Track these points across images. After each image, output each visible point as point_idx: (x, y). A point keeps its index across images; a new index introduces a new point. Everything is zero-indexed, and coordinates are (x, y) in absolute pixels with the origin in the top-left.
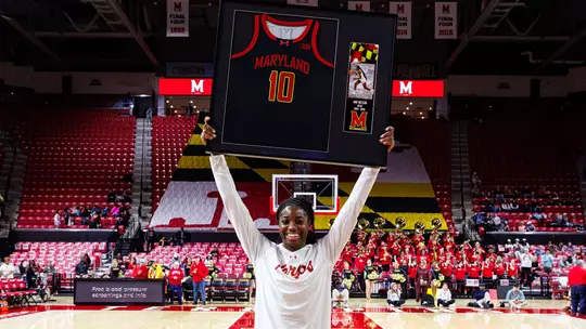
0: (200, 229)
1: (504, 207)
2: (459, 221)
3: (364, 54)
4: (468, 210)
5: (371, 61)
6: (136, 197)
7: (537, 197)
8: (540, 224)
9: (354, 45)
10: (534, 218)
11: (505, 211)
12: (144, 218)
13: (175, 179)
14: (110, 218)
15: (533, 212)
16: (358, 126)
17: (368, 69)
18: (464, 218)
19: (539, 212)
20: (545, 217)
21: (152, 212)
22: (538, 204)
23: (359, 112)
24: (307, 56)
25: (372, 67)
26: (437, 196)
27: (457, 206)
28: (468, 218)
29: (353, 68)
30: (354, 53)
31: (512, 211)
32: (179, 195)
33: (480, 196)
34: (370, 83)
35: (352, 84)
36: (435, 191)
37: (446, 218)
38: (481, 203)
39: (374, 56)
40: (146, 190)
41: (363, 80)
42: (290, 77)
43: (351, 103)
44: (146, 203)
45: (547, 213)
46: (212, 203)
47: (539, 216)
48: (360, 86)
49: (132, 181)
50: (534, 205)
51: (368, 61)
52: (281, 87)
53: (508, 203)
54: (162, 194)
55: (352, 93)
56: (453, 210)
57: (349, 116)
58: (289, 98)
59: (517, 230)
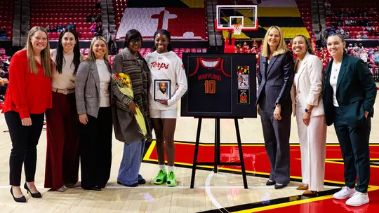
0: (149, 39)
1: (347, 22)
2: (317, 32)
3: (243, 70)
4: (323, 25)
5: (247, 73)
6: (105, 18)
7: (368, 15)
8: (371, 33)
9: (239, 67)
10: (366, 30)
11: (347, 25)
12: (112, 32)
13: (129, 6)
14: (90, 33)
15: (366, 26)
16: (243, 101)
17: (246, 77)
18: (321, 30)
19: (370, 26)
20: (374, 29)
21: (117, 28)
22: (369, 20)
23: (243, 95)
24: (220, 73)
25: (247, 76)
26: (302, 16)
27: (316, 22)
28: (323, 30)
29: (239, 77)
30: (239, 71)
31: (352, 25)
32: (133, 17)
33: (331, 16)
34: (247, 82)
35: (239, 83)
36: (301, 12)
37: (308, 30)
38: (331, 21)
39: (247, 71)
40: (111, 14)
41: (244, 81)
42: (213, 82)
43: (239, 91)
44: (112, 23)
45: (375, 26)
46: (155, 22)
47: (369, 29)
48: (243, 84)
49: (100, 8)
50: (366, 21)
51: (245, 74)
52: (210, 87)
53: (349, 20)
54: (121, 16)
55: (240, 87)
56: (313, 25)
57: (239, 96)
58: (213, 92)
59: (356, 38)
